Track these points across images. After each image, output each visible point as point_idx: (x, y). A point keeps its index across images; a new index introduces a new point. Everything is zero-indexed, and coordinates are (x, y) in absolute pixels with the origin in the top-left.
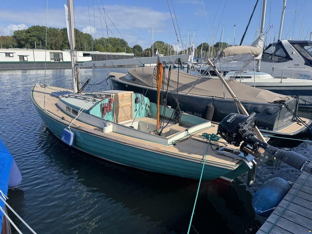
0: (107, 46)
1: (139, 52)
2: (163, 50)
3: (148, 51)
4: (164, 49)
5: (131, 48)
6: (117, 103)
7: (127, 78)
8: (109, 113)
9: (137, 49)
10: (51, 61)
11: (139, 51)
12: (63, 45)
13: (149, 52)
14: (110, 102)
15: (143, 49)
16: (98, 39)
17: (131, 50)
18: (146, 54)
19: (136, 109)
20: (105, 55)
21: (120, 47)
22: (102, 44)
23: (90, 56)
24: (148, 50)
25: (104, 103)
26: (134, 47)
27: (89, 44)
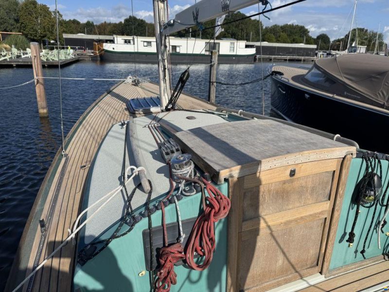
0: (279, 36)
1: (325, 45)
2: (364, 41)
3: (338, 43)
4: (366, 39)
5: (313, 38)
6: (250, 213)
7: (308, 77)
8: (195, 274)
9: (323, 40)
10: (206, 54)
11: (325, 43)
12: (225, 34)
13: (340, 44)
14: (204, 217)
15: (332, 40)
16: (270, 27)
17: (312, 41)
18: (335, 47)
19: (352, 235)
20: (274, 48)
21: (297, 37)
22: (274, 34)
23: (254, 48)
24: (339, 41)
25: (168, 221)
26: (318, 37)
27: (257, 33)
